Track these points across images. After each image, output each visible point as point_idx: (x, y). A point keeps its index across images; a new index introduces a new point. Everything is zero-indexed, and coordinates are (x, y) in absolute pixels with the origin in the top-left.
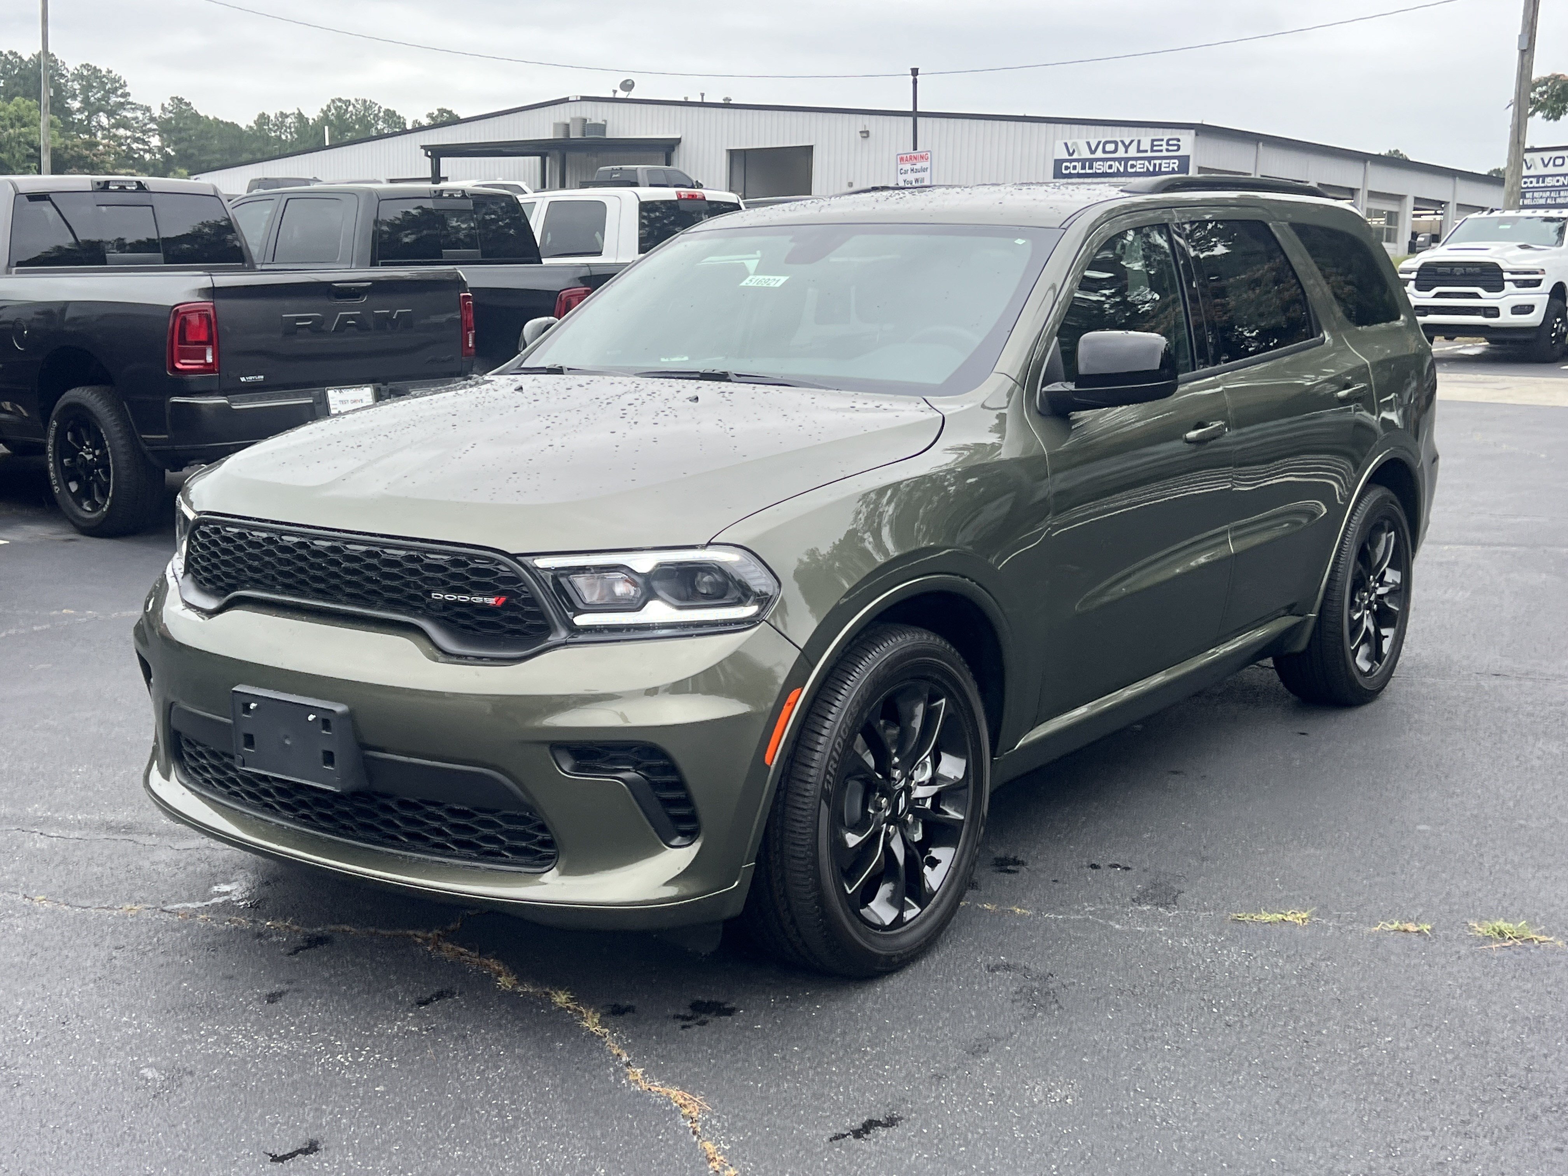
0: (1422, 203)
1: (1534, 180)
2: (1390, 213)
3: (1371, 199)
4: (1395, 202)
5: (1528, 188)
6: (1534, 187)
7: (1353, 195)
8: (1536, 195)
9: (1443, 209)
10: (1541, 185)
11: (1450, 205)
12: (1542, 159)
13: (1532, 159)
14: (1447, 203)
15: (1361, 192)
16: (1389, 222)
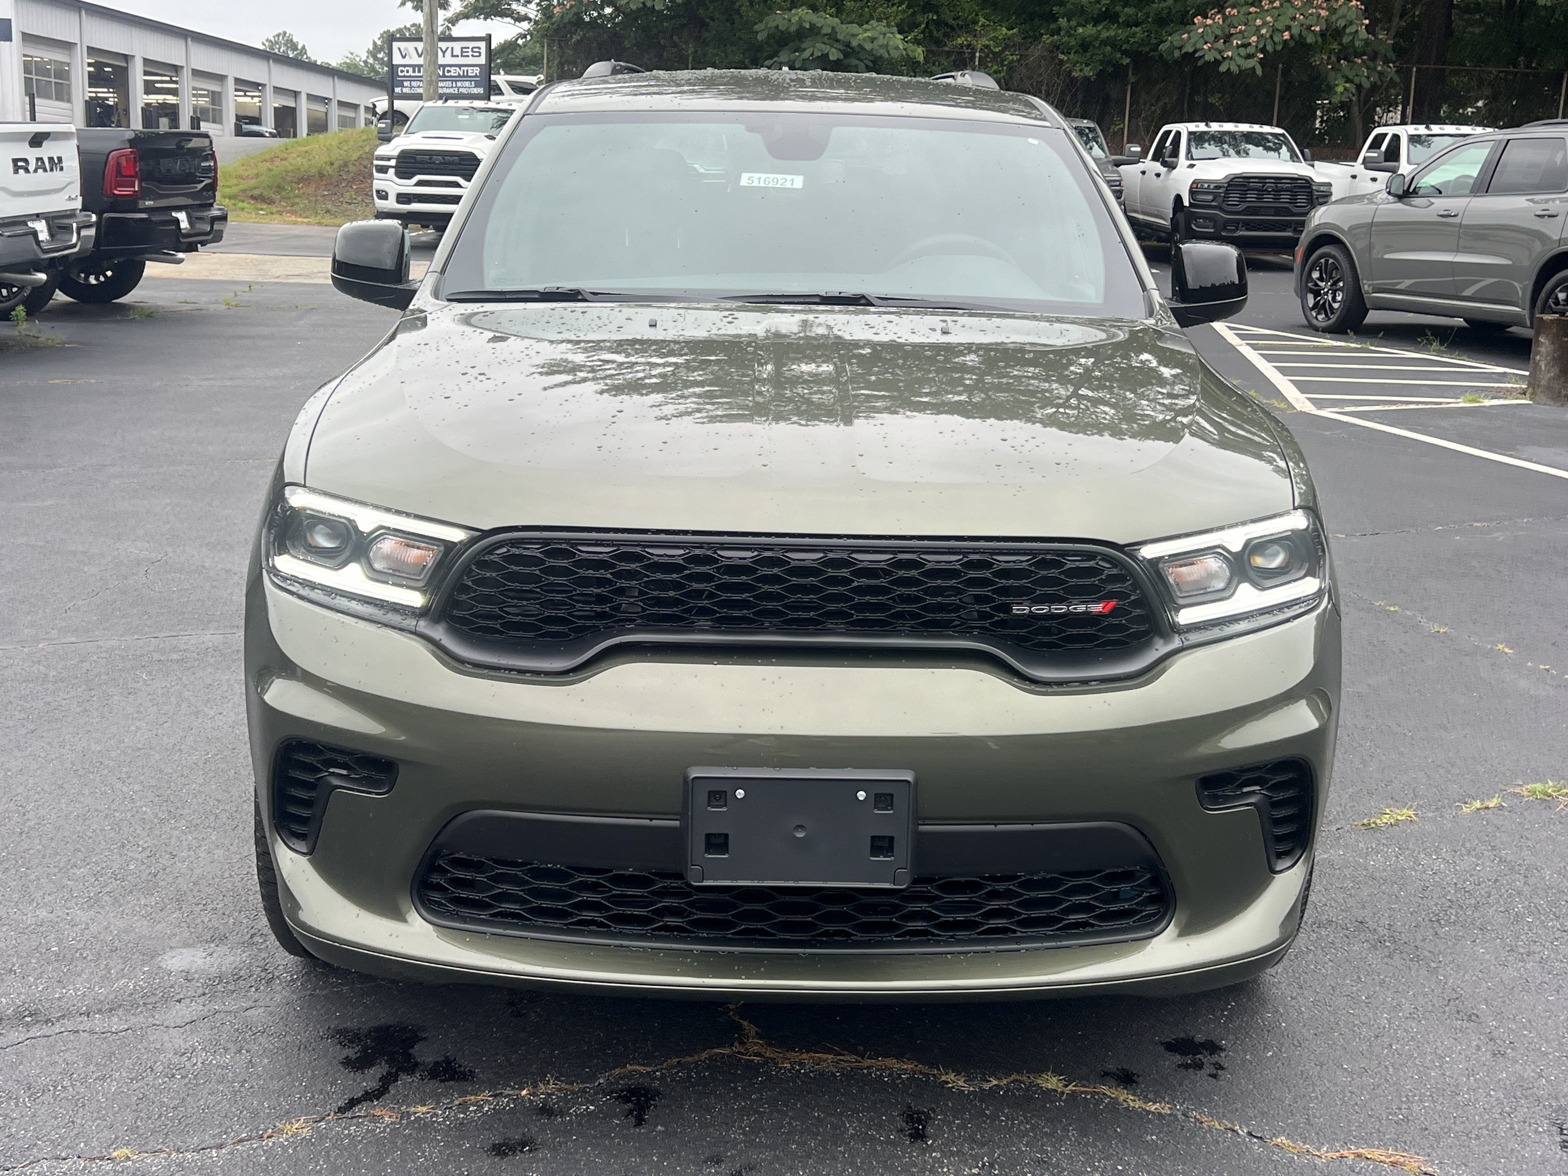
0: (243, 85)
1: (411, 69)
2: (213, 92)
3: (196, 78)
4: (218, 83)
5: (405, 76)
6: (410, 76)
7: (177, 72)
8: (414, 84)
9: (260, 91)
10: (417, 74)
11: (268, 87)
12: (416, 49)
13: (406, 49)
14: (264, 85)
15: (185, 69)
16: (213, 102)
